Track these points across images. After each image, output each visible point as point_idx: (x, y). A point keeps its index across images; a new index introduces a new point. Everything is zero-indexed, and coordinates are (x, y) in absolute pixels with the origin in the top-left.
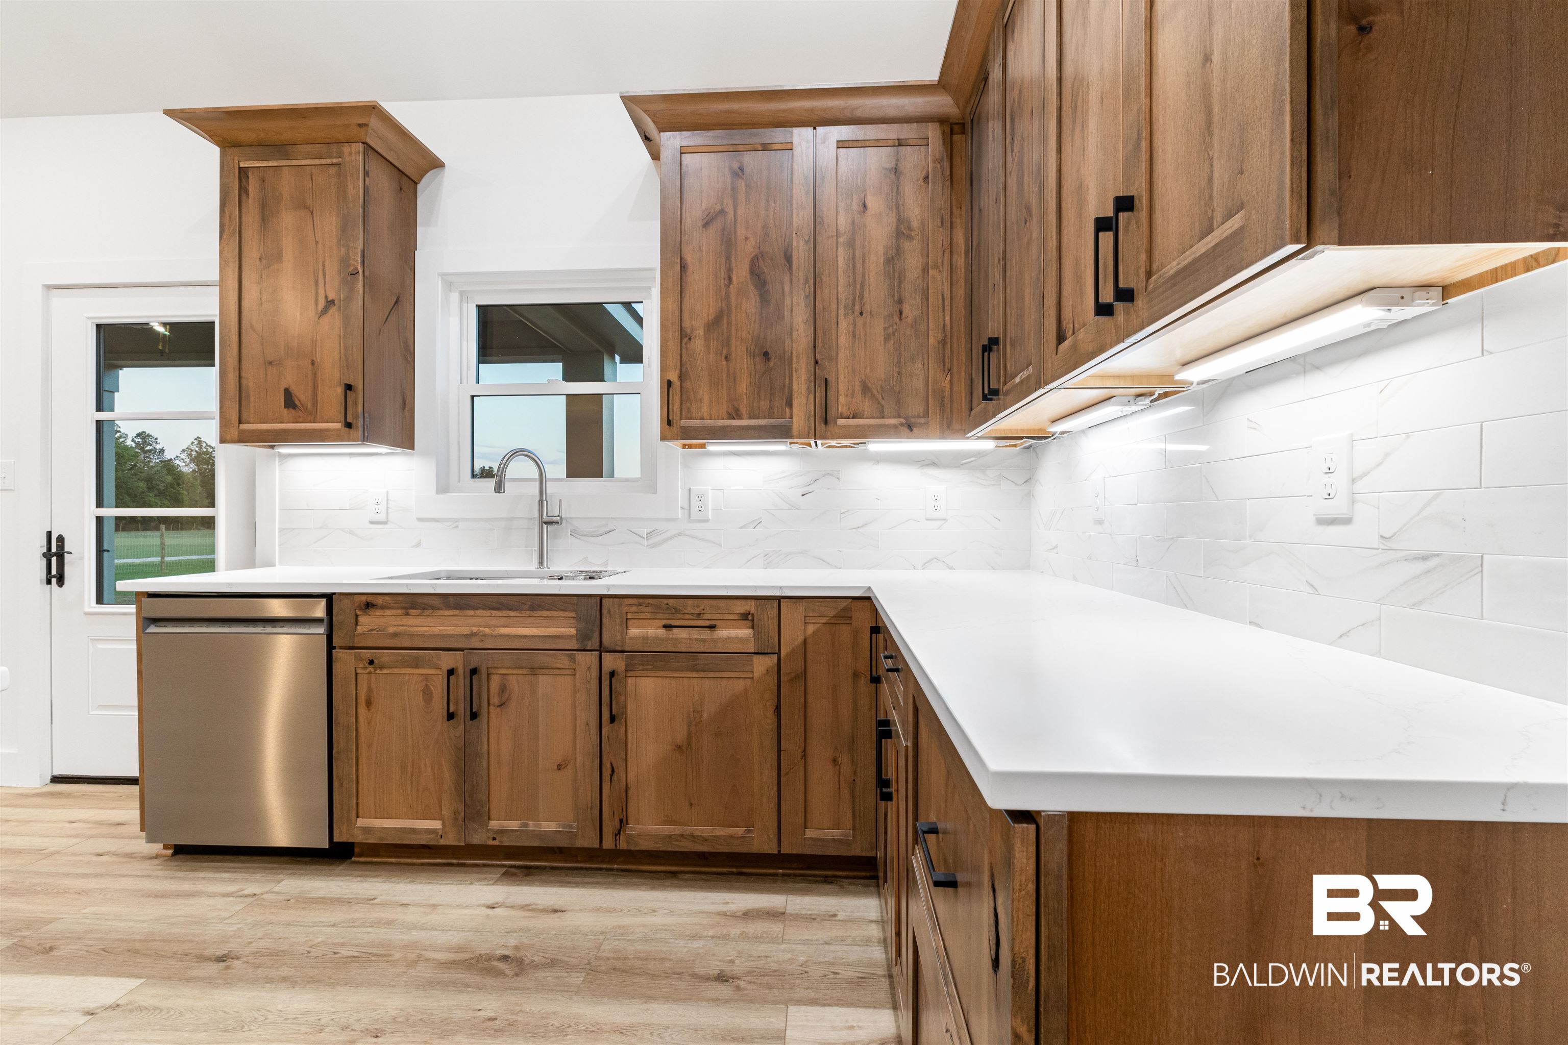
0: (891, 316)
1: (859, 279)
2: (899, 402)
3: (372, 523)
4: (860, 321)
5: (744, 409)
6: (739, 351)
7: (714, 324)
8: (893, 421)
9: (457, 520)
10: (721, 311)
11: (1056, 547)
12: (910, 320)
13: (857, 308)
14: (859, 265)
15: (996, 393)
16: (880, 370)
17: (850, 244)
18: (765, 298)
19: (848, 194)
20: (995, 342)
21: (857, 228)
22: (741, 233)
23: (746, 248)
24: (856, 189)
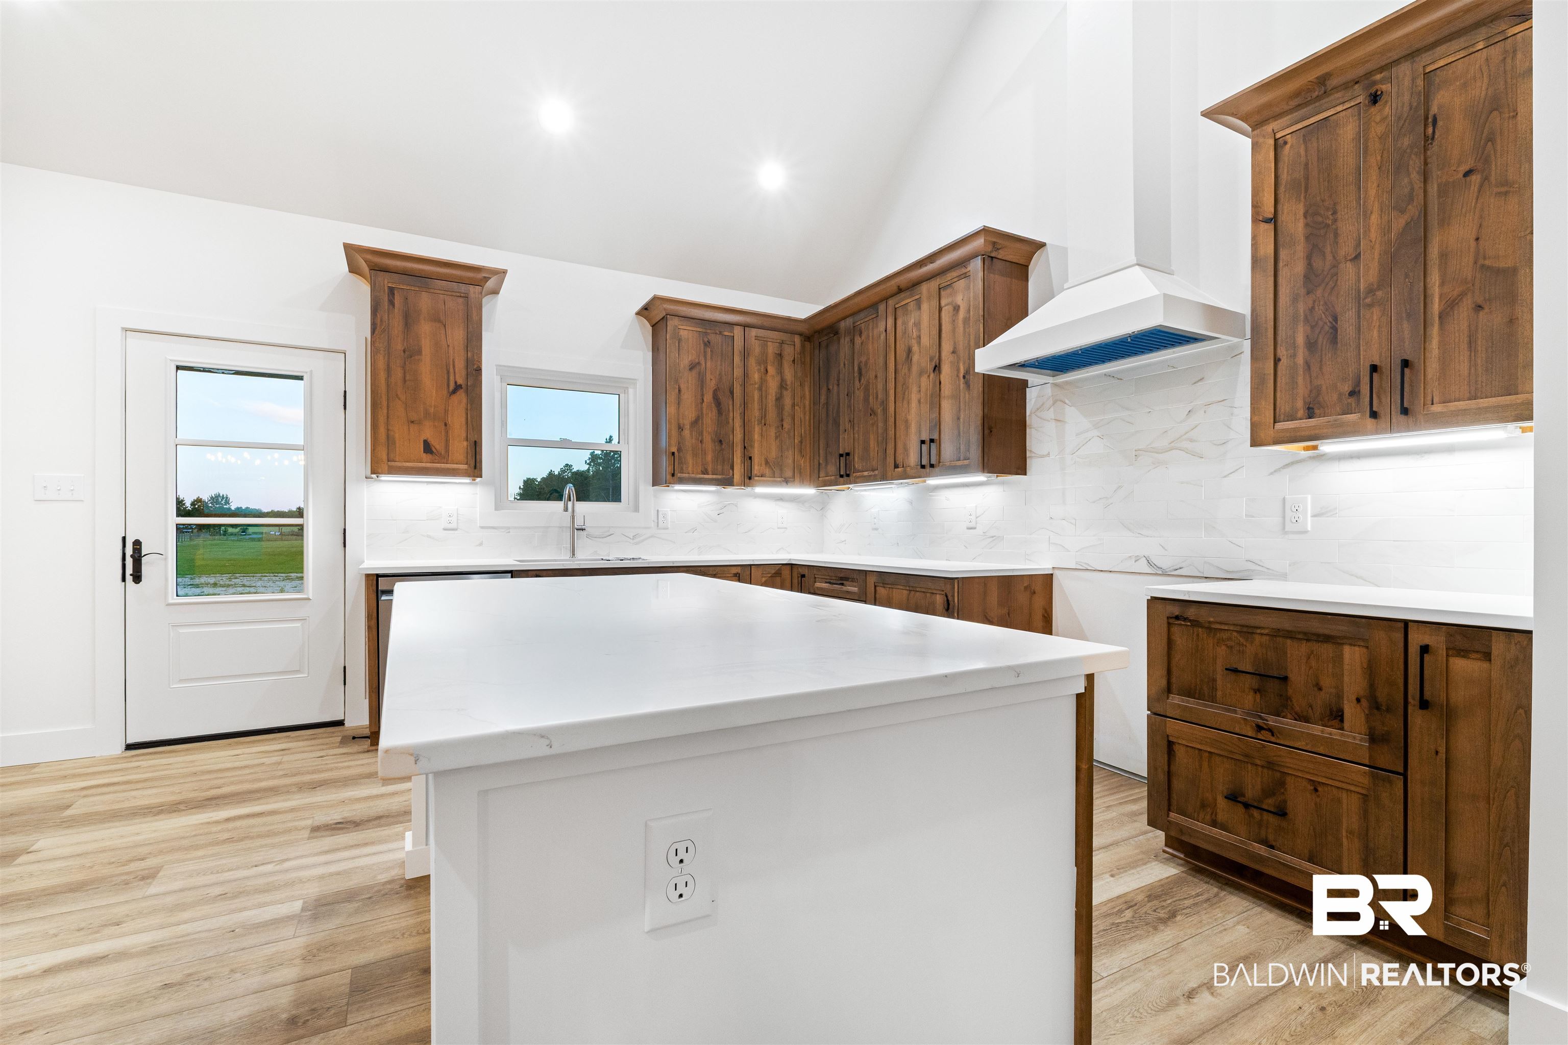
0: (778, 427)
1: (764, 407)
2: (781, 470)
3: (445, 529)
4: (764, 428)
5: (710, 469)
6: (707, 438)
7: (695, 422)
8: (779, 479)
9: (509, 528)
10: (698, 417)
11: (845, 541)
12: (786, 430)
13: (763, 421)
14: (764, 400)
15: (848, 475)
16: (774, 454)
17: (760, 389)
18: (720, 412)
19: (759, 363)
20: (848, 454)
21: (763, 381)
22: (708, 376)
23: (711, 384)
24: (763, 361)
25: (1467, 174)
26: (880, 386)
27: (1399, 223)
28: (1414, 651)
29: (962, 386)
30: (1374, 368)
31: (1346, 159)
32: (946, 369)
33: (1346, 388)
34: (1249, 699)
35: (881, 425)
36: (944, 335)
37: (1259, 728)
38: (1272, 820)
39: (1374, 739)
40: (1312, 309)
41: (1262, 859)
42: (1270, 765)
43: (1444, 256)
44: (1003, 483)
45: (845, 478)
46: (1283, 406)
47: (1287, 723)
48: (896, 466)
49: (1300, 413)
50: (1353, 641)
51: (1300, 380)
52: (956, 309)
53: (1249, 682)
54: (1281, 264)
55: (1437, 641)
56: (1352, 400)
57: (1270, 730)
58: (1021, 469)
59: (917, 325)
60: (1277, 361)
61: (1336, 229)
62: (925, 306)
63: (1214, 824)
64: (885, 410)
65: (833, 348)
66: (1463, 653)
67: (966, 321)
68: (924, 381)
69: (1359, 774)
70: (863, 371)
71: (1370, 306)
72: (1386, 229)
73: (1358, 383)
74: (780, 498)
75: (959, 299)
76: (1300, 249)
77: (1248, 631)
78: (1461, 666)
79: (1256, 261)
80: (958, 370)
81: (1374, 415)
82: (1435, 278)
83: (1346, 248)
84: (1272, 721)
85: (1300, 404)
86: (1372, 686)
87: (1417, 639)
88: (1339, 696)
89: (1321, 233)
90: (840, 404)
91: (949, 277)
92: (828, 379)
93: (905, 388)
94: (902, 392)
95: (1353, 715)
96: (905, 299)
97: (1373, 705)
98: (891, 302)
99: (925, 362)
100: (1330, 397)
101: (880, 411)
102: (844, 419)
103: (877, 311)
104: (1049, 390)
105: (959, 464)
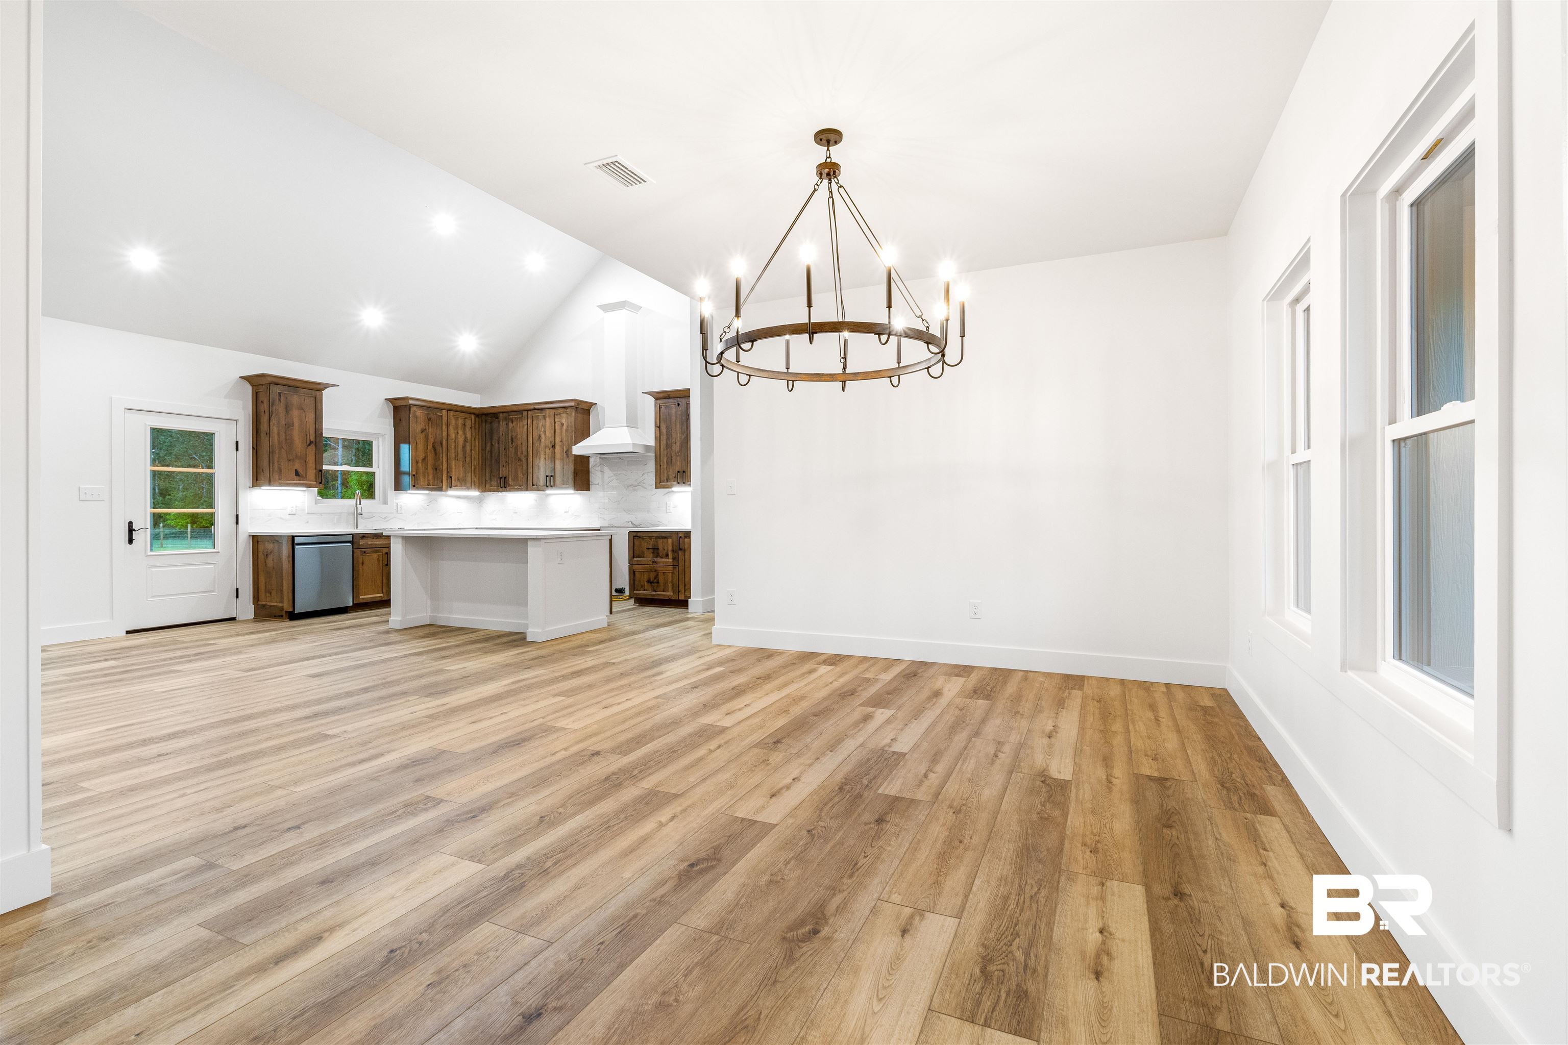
0: (463, 461)
1: (457, 451)
2: (465, 482)
3: (290, 515)
4: (457, 462)
5: (431, 484)
6: (429, 467)
7: (424, 459)
8: (465, 488)
9: (322, 513)
10: (425, 456)
12: (467, 463)
13: (456, 458)
14: (457, 448)
15: (505, 487)
16: (461, 476)
17: (455, 442)
18: (436, 454)
19: (454, 429)
20: (505, 478)
21: (456, 438)
22: (430, 436)
23: (431, 440)
24: (456, 428)
26: (524, 449)
27: (683, 437)
28: (678, 538)
29: (565, 456)
30: (678, 472)
31: (674, 418)
32: (558, 448)
34: (651, 555)
35: (525, 466)
36: (557, 434)
37: (653, 562)
38: (656, 585)
39: (674, 559)
41: (654, 595)
42: (656, 571)
44: (580, 494)
45: (504, 488)
46: (662, 479)
47: (659, 559)
48: (533, 485)
50: (670, 537)
51: (665, 472)
52: (562, 424)
53: (651, 551)
54: (661, 437)
55: (682, 535)
56: (675, 479)
57: (655, 562)
58: (588, 489)
59: (544, 426)
60: (660, 466)
61: (672, 435)
62: (547, 419)
63: (644, 590)
64: (527, 459)
65: (495, 425)
66: (684, 537)
67: (567, 430)
68: (547, 451)
69: (671, 568)
70: (514, 440)
71: (678, 456)
72: (680, 438)
73: (675, 475)
74: (459, 497)
75: (564, 421)
76: (665, 437)
77: (651, 538)
78: (683, 540)
79: (656, 437)
80: (564, 451)
81: (679, 483)
83: (674, 440)
84: (656, 559)
85: (664, 478)
86: (673, 547)
87: (680, 535)
88: (669, 550)
89: (669, 435)
90: (499, 453)
91: (560, 410)
92: (491, 439)
93: (538, 452)
94: (536, 454)
95: (670, 554)
96: (538, 413)
97: (673, 551)
98: (530, 412)
99: (548, 443)
100: (671, 477)
101: (524, 460)
102: (503, 461)
103: (522, 414)
104: (598, 460)
105: (563, 486)
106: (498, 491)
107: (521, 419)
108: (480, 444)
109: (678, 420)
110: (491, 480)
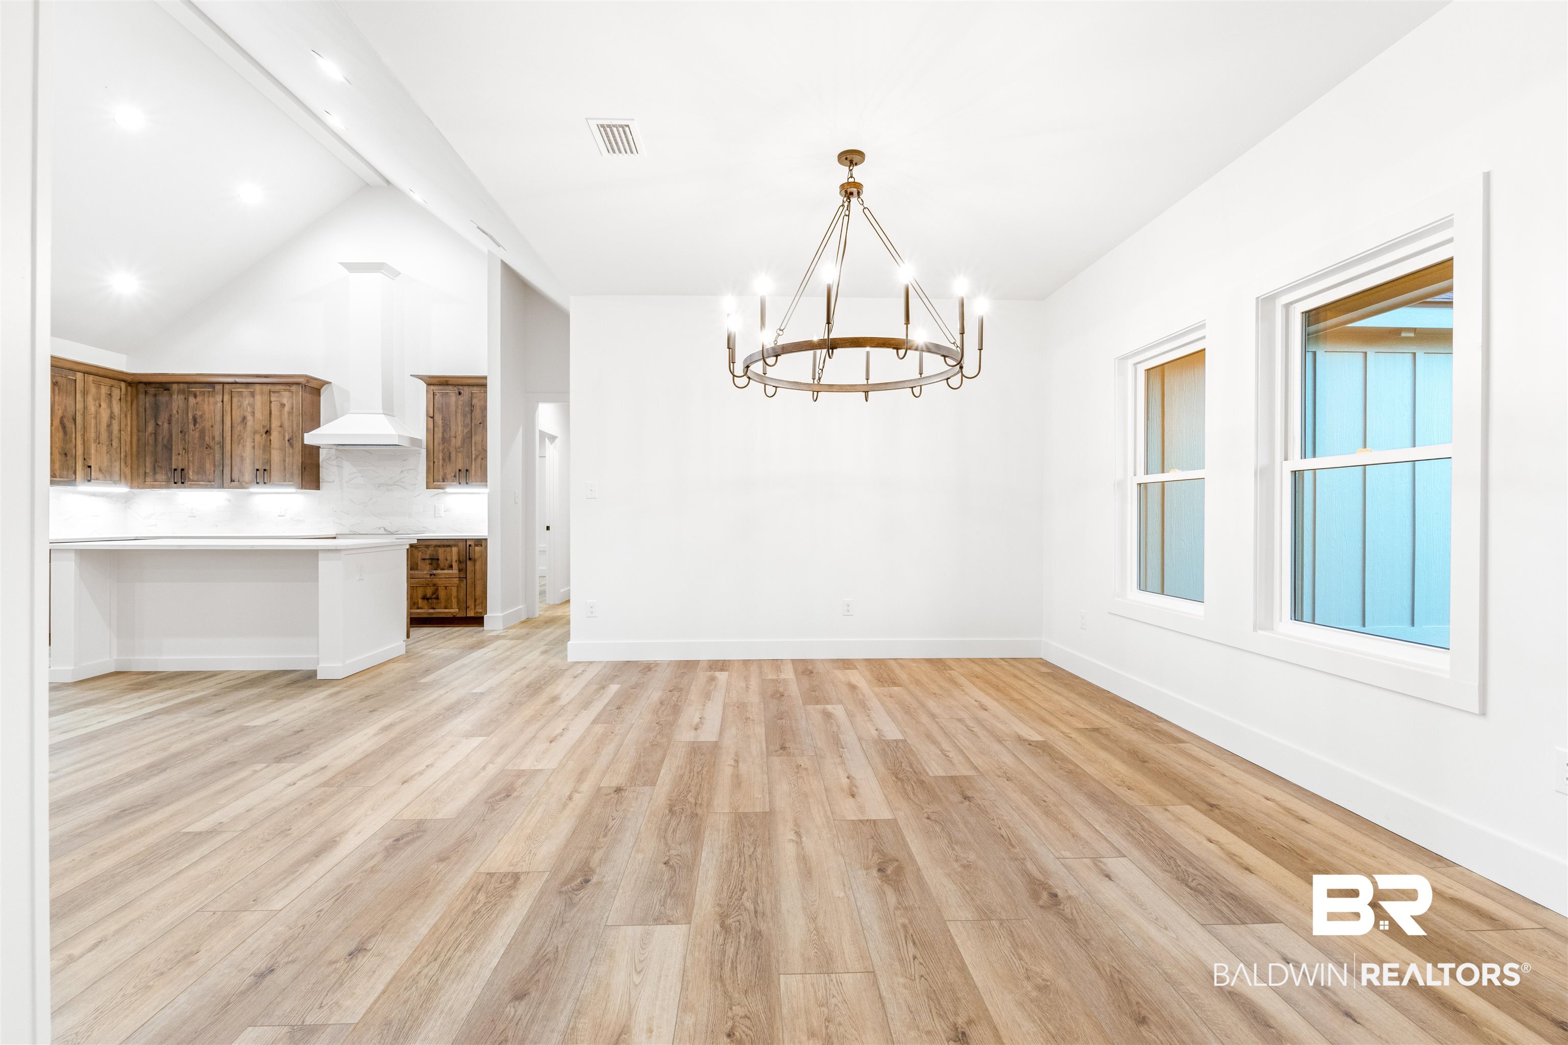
0: (108, 445)
1: (98, 431)
2: (111, 475)
4: (98, 446)
6: (57, 453)
8: (110, 482)
12: (115, 447)
13: (98, 441)
14: (98, 426)
15: (183, 483)
16: (105, 464)
17: (96, 418)
18: (66, 434)
19: (95, 400)
20: (182, 470)
21: (98, 413)
22: (57, 408)
24: (97, 398)
25: (480, 423)
26: (217, 433)
27: (466, 431)
28: (468, 546)
29: (287, 445)
30: (460, 470)
31: (453, 408)
32: (275, 435)
33: (453, 475)
34: (428, 567)
35: (218, 456)
36: (273, 416)
37: (431, 575)
38: (434, 601)
39: (460, 570)
40: (444, 449)
41: (432, 613)
42: (434, 585)
43: (475, 443)
44: (304, 493)
45: (180, 484)
46: (436, 478)
47: (439, 571)
48: (232, 481)
49: (441, 480)
50: (455, 546)
51: (441, 470)
52: (283, 405)
53: (428, 562)
54: (435, 432)
55: (472, 543)
56: (454, 478)
57: (434, 575)
58: (318, 488)
59: (252, 406)
60: (434, 462)
61: (450, 427)
62: (257, 397)
63: (418, 608)
64: (222, 447)
65: (163, 398)
66: (476, 545)
67: (290, 413)
68: (257, 437)
69: (456, 581)
70: (199, 420)
71: (459, 452)
72: (463, 432)
73: (456, 474)
75: (285, 401)
76: (441, 429)
77: (427, 546)
78: (477, 548)
79: (427, 429)
80: (284, 436)
81: (460, 483)
82: (473, 449)
83: (453, 434)
84: (434, 572)
85: (441, 477)
86: (459, 557)
87: (468, 543)
88: (452, 562)
89: (446, 427)
90: (171, 436)
91: (278, 388)
92: (156, 417)
93: (240, 438)
94: (237, 439)
95: (455, 565)
96: (242, 388)
97: (460, 562)
98: (226, 386)
99: (258, 427)
100: (449, 477)
101: (217, 447)
102: (177, 447)
103: (214, 388)
104: (333, 452)
105: (284, 483)
106: (168, 487)
107: (213, 394)
108: (135, 423)
109: (459, 411)
110: (155, 473)
